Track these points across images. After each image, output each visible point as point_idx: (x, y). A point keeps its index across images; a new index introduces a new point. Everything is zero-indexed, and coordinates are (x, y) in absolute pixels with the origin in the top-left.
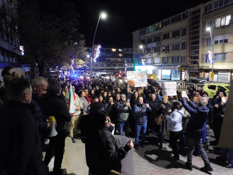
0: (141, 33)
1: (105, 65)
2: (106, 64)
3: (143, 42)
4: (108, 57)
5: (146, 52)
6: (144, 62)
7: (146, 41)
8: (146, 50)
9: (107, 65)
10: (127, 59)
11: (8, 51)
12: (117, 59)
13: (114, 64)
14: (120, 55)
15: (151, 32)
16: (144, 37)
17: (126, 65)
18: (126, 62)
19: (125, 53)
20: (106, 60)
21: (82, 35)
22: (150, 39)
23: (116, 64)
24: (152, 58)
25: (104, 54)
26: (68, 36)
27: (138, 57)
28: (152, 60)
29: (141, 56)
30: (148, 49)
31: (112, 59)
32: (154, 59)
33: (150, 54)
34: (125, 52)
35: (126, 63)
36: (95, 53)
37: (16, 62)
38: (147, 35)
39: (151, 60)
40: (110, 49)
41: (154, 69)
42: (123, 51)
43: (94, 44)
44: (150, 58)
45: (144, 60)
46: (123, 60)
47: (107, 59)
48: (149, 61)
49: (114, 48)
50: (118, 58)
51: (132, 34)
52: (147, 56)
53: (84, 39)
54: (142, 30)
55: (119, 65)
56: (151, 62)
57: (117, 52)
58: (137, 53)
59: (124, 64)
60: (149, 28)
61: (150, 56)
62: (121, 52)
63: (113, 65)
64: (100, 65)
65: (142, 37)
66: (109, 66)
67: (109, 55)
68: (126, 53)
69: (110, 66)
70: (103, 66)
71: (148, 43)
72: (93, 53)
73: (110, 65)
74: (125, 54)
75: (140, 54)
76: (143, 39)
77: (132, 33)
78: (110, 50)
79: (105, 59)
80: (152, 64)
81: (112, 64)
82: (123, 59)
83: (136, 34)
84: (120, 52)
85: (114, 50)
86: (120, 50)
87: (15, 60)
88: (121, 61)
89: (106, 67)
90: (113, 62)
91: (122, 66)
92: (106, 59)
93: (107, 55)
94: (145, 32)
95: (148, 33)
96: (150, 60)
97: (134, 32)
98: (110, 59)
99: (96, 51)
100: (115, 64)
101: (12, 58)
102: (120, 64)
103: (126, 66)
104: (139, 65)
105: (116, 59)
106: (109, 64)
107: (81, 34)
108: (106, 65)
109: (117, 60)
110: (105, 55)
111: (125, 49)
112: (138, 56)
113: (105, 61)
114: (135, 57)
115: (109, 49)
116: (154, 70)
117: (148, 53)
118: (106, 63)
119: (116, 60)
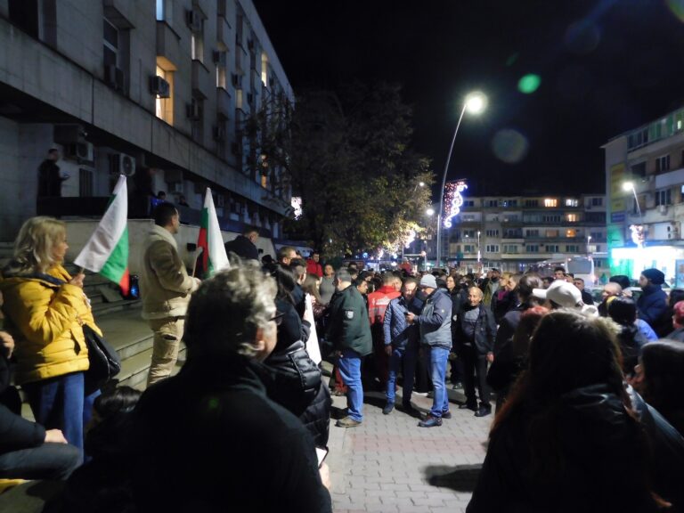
0: (632, 145)
1: (520, 248)
2: (524, 245)
3: (639, 171)
4: (530, 224)
5: (651, 203)
6: (640, 235)
7: (651, 167)
8: (648, 196)
9: (528, 247)
10: (594, 230)
11: (262, 208)
12: (561, 229)
13: (549, 244)
14: (571, 217)
15: (669, 136)
16: (642, 156)
17: (592, 248)
18: (590, 238)
19: (586, 210)
20: (525, 233)
21: (423, 160)
22: (664, 159)
23: (556, 245)
24: (673, 223)
25: (516, 216)
26: (385, 164)
27: (623, 220)
28: (672, 229)
29: (632, 215)
30: (657, 194)
31: (542, 230)
32: (677, 225)
33: (662, 208)
34: (589, 208)
35: (591, 241)
36: (450, 203)
37: (279, 235)
38: (651, 149)
39: (669, 229)
40: (539, 199)
41: (678, 258)
42: (581, 205)
43: (447, 181)
44: (664, 222)
45: (641, 228)
46: (581, 232)
47: (528, 232)
48: (662, 232)
49: (551, 196)
50: (563, 226)
51: (604, 150)
52: (654, 216)
53: (430, 169)
54: (635, 133)
55: (567, 247)
56: (669, 236)
57: (562, 209)
58: (620, 209)
59: (585, 246)
60: (659, 126)
61: (665, 214)
62: (574, 207)
63: (547, 247)
64: (506, 247)
65: (636, 156)
66: (532, 250)
67: (534, 218)
68: (589, 211)
69: (537, 250)
70: (514, 250)
71: (658, 172)
72: (444, 203)
73: (537, 247)
74: (587, 214)
75: (629, 209)
76: (638, 162)
77: (602, 147)
78: (537, 202)
79: (520, 229)
80: (671, 240)
81: (542, 245)
82: (580, 228)
83: (615, 148)
84: (570, 207)
85: (550, 202)
86: (569, 202)
87: (279, 231)
88: (572, 236)
89: (523, 253)
90: (547, 239)
91: (578, 251)
92: (525, 230)
93: (526, 219)
94: (646, 139)
95: (657, 141)
96: (665, 227)
97: (609, 144)
98: (537, 231)
99: (452, 198)
100: (553, 247)
101: (271, 224)
102: (570, 244)
103: (591, 253)
104: (625, 246)
105: (555, 229)
106: (534, 244)
107: (422, 158)
108: (525, 248)
109: (560, 233)
110: (519, 218)
111: (587, 199)
112: (623, 216)
113: (521, 237)
114: (612, 221)
115: (535, 199)
116: (680, 261)
117: (657, 204)
118: (522, 241)
119: (558, 232)
